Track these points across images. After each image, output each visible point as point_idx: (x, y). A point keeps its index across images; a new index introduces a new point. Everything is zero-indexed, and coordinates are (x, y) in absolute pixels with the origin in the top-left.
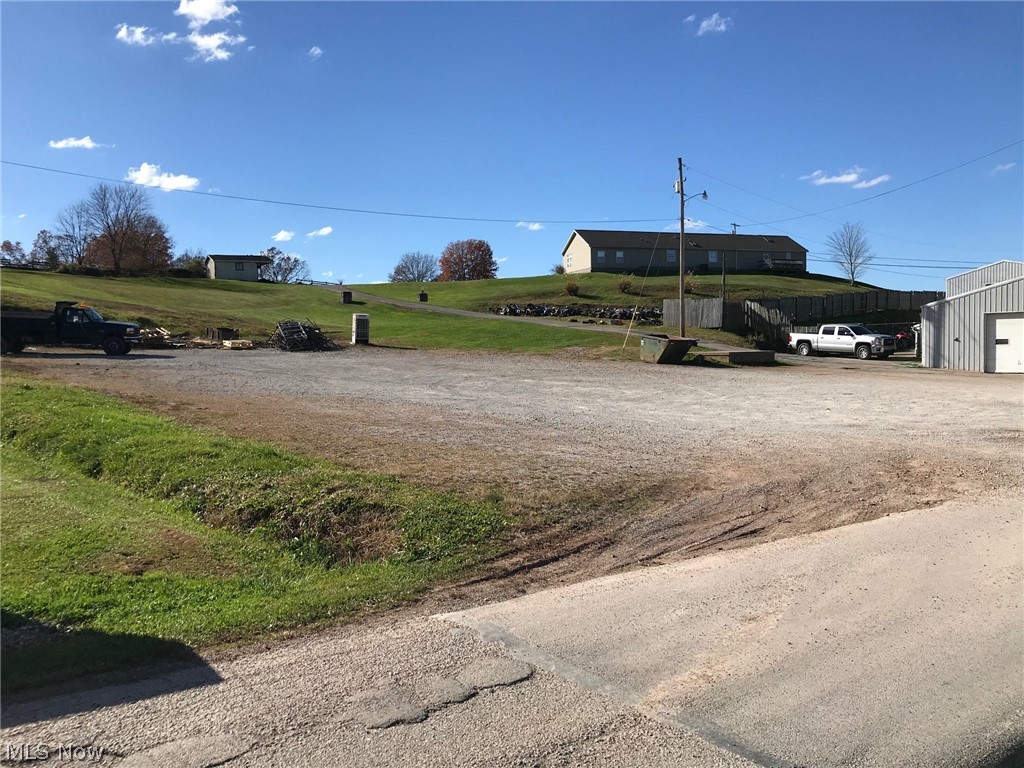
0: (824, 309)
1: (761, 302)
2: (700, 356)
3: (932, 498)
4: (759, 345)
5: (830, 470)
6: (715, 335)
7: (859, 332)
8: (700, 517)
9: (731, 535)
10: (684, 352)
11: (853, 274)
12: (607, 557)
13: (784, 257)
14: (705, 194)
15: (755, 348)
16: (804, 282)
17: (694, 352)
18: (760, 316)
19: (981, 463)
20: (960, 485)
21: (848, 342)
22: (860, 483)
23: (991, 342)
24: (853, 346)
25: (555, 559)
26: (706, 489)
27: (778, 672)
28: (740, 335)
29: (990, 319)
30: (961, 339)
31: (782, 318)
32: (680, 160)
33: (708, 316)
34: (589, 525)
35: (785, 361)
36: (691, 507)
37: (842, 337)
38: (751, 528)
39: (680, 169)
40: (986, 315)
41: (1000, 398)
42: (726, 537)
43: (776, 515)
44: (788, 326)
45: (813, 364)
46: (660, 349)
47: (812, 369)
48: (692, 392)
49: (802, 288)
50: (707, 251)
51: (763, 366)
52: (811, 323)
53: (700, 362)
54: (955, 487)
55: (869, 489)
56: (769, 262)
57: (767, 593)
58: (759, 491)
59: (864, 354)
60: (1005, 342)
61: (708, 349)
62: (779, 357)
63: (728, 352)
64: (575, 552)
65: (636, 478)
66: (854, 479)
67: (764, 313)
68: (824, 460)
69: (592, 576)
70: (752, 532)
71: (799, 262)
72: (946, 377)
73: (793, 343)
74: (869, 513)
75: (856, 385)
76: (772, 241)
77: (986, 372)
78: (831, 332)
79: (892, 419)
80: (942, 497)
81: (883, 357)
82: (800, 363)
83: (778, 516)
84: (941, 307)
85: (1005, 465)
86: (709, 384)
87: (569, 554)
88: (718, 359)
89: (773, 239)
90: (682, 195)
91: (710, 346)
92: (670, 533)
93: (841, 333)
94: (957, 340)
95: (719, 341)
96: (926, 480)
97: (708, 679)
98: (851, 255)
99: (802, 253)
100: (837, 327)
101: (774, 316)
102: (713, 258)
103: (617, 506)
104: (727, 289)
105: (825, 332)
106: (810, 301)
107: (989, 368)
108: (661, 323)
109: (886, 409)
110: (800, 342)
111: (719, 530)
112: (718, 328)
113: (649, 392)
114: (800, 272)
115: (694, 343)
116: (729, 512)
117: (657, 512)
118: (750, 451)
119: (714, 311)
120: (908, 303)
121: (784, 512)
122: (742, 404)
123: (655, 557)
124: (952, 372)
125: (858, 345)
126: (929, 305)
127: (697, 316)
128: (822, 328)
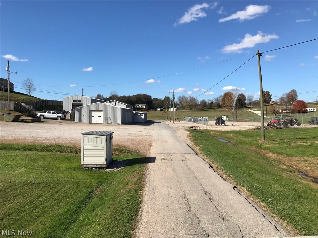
7: (58, 113)
11: (30, 93)
13: (7, 86)
14: (16, 72)
21: (55, 116)
23: (91, 117)
28: (20, 113)
29: (91, 111)
32: (8, 61)
37: (53, 114)
39: (8, 64)
40: (90, 110)
59: (59, 119)
60: (94, 117)
63: (31, 118)
67: (27, 106)
72: (82, 125)
73: (39, 115)
76: (2, 80)
81: (64, 119)
88: (28, 120)
90: (9, 71)
94: (83, 116)
98: (29, 88)
99: (12, 85)
100: (51, 112)
101: (30, 108)
105: (48, 113)
107: (90, 123)
112: (13, 110)
114: (12, 91)
115: (21, 116)
124: (84, 123)
125: (58, 116)
127: (5, 106)
128: (47, 111)
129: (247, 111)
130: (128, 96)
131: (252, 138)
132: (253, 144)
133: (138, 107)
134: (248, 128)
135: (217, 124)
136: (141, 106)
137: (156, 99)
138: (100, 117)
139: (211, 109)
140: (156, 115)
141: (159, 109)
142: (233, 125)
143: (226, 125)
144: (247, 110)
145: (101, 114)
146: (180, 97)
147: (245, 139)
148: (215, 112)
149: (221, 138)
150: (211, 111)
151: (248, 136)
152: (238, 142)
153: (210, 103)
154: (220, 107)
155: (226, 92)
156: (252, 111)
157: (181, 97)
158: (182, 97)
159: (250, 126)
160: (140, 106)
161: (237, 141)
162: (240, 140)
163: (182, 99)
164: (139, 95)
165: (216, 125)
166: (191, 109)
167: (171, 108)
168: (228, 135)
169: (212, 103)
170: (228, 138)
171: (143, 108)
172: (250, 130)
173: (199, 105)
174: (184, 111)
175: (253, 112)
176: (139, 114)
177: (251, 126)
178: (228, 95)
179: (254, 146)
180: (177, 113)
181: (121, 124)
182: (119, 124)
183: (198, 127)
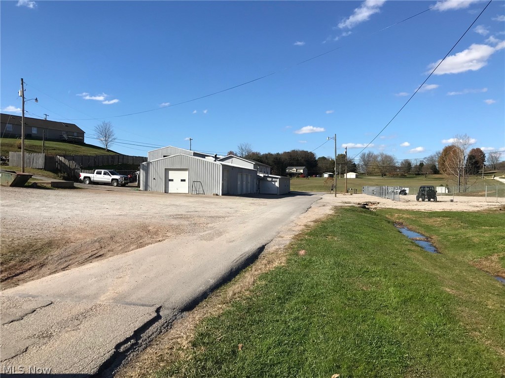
0: (95, 162)
1: (65, 156)
2: (35, 183)
3: (161, 239)
4: (64, 178)
5: (120, 232)
6: (40, 172)
7: (113, 174)
8: (76, 252)
9: (93, 257)
10: (26, 181)
11: (106, 146)
12: (44, 269)
13: (73, 135)
14: (36, 99)
15: (63, 180)
16: (84, 148)
17: (31, 181)
18: (65, 164)
19: (173, 226)
20: (169, 234)
21: (108, 178)
22: (133, 236)
23: (167, 180)
24: (110, 180)
25: (22, 273)
26: (72, 242)
27: (137, 288)
28: (54, 173)
29: (167, 171)
30: (156, 179)
31: (76, 165)
32: (22, 79)
33: (36, 163)
34: (28, 260)
35: (79, 186)
36: (69, 249)
37: (105, 176)
38: (99, 254)
39: (22, 84)
40: (165, 169)
41: (172, 203)
42: (91, 258)
43: (106, 249)
44: (79, 169)
45: (92, 188)
46: (12, 179)
47: (92, 190)
48: (37, 202)
49: (83, 151)
50: (31, 127)
51: (69, 188)
52: (90, 168)
53: (35, 186)
54: (167, 235)
55: (137, 238)
56: (65, 136)
57: (121, 270)
58: (96, 241)
59: (115, 184)
60: (172, 180)
61: (38, 180)
62: (76, 184)
63: (50, 181)
64: (29, 270)
65: (35, 240)
66: (130, 234)
67: (67, 162)
68: (115, 228)
69: (43, 276)
70: (100, 256)
71: (80, 138)
72: (151, 195)
73: (82, 178)
74: (141, 246)
75: (114, 198)
76: (67, 126)
77: (165, 193)
78: (100, 173)
79: (136, 212)
80: (164, 238)
81: (123, 185)
82: (86, 187)
83: (107, 249)
84: (148, 164)
85: (181, 227)
86: (44, 197)
87: (27, 271)
88: (45, 185)
89: (67, 125)
90: (23, 98)
91: (38, 178)
92: (67, 259)
93: (105, 174)
94: (154, 179)
95: (43, 176)
96: (156, 233)
97: (117, 293)
98: (106, 137)
99: (82, 133)
100: (103, 171)
101: (72, 164)
102: (34, 131)
103: (35, 251)
104: (46, 149)
105: (97, 173)
106: (88, 158)
107: (166, 192)
108: (7, 165)
109: (131, 208)
110: (85, 177)
111: (87, 256)
112: (42, 169)
113: (13, 202)
114: (81, 143)
115: (31, 176)
116: (87, 250)
117: (56, 252)
118: (83, 227)
119: (39, 160)
120: (132, 161)
121: (109, 248)
122: (66, 207)
123: (66, 267)
124: (153, 193)
125: (113, 179)
126: (143, 163)
127: (30, 162)
128: (96, 171)
129: (488, 178)
130: (276, 153)
131: (491, 230)
132: (494, 250)
133: (291, 171)
134: (486, 207)
135: (420, 199)
136: (297, 170)
137: (324, 158)
138: (184, 180)
139: (419, 174)
140: (320, 184)
141: (326, 175)
142: (452, 201)
143: (438, 201)
144: (486, 178)
145: (185, 175)
146: (364, 155)
147: (470, 233)
148: (426, 180)
149: (411, 227)
150: (420, 178)
151: (480, 224)
152: (448, 241)
153: (418, 164)
154: (436, 172)
155: (447, 146)
156: (497, 178)
157: (366, 155)
158: (368, 155)
159: (490, 204)
160: (294, 170)
161: (446, 237)
162: (457, 235)
163: (368, 159)
164: (294, 151)
165: (418, 200)
166: (384, 175)
167: (347, 172)
168: (430, 221)
169: (422, 165)
170: (428, 228)
171: (299, 174)
172: (490, 210)
173: (399, 168)
174: (371, 179)
175: (498, 181)
176: (269, 179)
177: (493, 204)
178: (450, 152)
179: (495, 257)
180: (359, 181)
181: (221, 194)
182: (217, 195)
183: (378, 203)
